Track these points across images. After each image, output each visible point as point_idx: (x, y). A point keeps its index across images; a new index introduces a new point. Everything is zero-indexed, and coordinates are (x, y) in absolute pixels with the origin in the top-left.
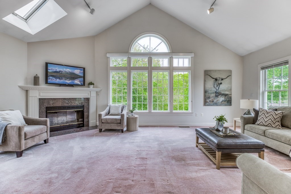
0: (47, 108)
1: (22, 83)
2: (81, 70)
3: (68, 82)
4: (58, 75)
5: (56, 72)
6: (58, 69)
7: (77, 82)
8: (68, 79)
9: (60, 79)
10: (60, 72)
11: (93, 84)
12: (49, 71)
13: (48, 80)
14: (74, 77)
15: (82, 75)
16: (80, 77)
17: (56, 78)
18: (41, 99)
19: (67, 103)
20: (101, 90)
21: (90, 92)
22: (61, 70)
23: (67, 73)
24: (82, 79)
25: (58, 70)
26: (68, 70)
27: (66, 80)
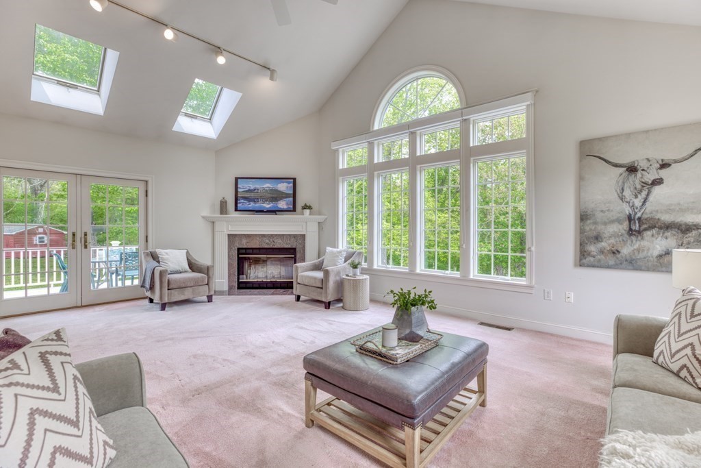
0: (239, 249)
1: (206, 213)
2: (289, 183)
3: (267, 206)
4: (252, 196)
5: (249, 191)
6: (251, 185)
7: (282, 204)
8: (266, 201)
9: (255, 201)
10: (255, 190)
11: (310, 208)
12: (239, 190)
13: (239, 205)
14: (276, 196)
15: (291, 192)
16: (287, 196)
17: (249, 201)
18: (231, 235)
19: (268, 244)
20: (326, 219)
21: (306, 223)
22: (257, 186)
23: (266, 191)
24: (291, 199)
25: (252, 188)
26: (268, 185)
27: (263, 203)
